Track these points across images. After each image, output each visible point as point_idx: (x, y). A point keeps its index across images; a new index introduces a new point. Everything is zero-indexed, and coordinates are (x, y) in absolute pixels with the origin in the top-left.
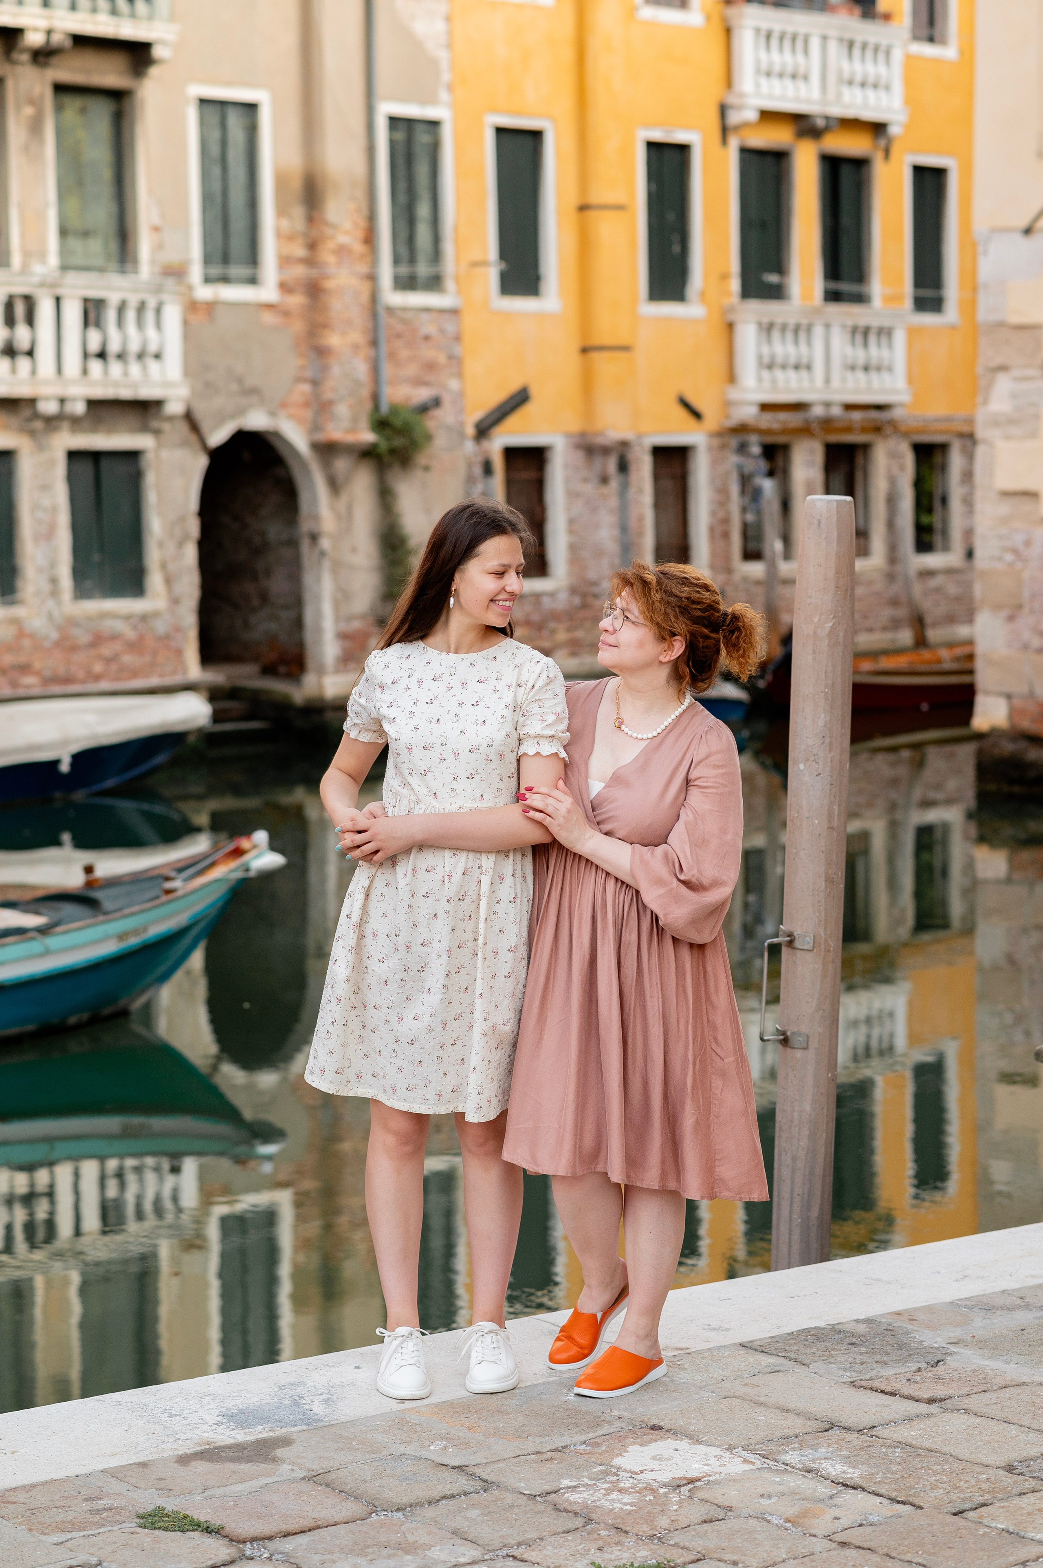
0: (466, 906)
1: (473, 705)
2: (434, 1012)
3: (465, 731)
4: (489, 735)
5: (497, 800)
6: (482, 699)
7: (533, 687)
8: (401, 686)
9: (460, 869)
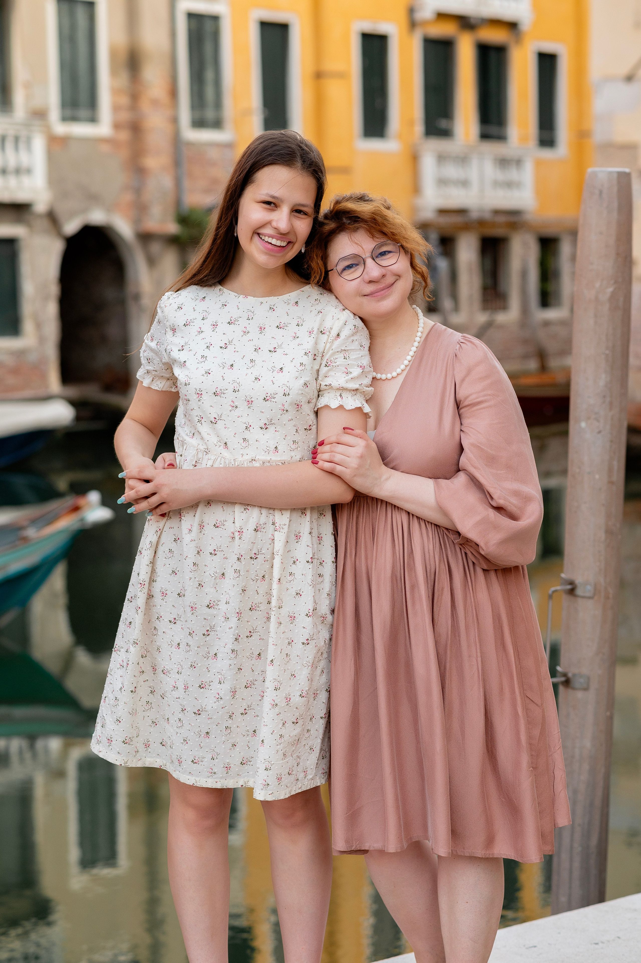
0: (259, 566)
1: (270, 351)
2: (223, 678)
3: (260, 378)
4: (286, 383)
5: (293, 454)
6: (280, 346)
7: (338, 335)
8: (193, 329)
9: (252, 526)
